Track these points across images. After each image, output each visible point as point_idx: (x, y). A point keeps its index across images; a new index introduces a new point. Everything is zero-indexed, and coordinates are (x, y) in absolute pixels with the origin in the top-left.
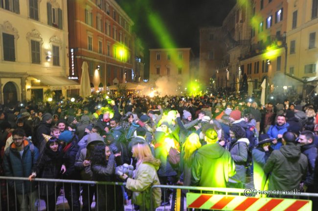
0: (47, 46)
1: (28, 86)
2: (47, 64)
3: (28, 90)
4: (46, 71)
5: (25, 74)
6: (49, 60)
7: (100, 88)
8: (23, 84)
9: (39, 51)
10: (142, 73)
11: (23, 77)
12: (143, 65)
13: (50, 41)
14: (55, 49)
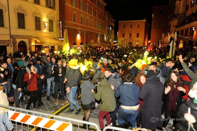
0: (45, 20)
1: (33, 44)
2: (45, 31)
3: (33, 46)
4: (44, 35)
5: (31, 36)
6: (46, 28)
7: (81, 46)
8: (30, 42)
9: (40, 23)
10: (113, 36)
11: (30, 38)
12: (113, 31)
13: (47, 17)
14: (51, 22)
